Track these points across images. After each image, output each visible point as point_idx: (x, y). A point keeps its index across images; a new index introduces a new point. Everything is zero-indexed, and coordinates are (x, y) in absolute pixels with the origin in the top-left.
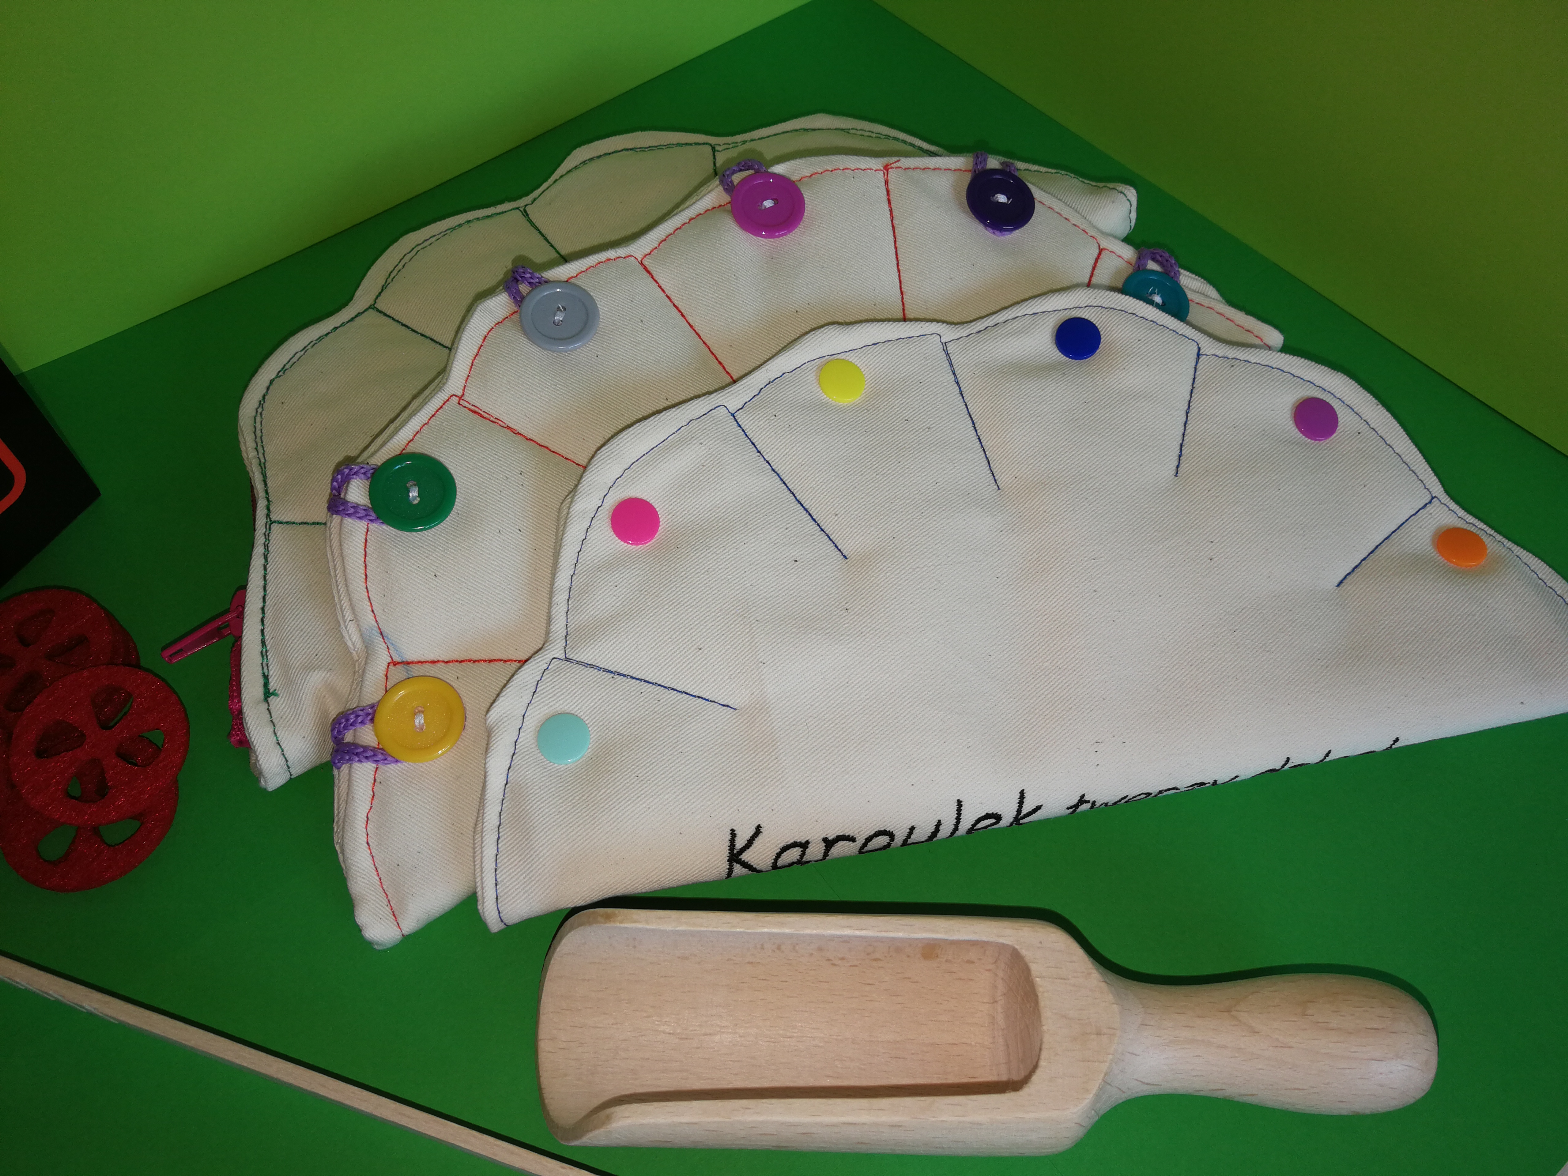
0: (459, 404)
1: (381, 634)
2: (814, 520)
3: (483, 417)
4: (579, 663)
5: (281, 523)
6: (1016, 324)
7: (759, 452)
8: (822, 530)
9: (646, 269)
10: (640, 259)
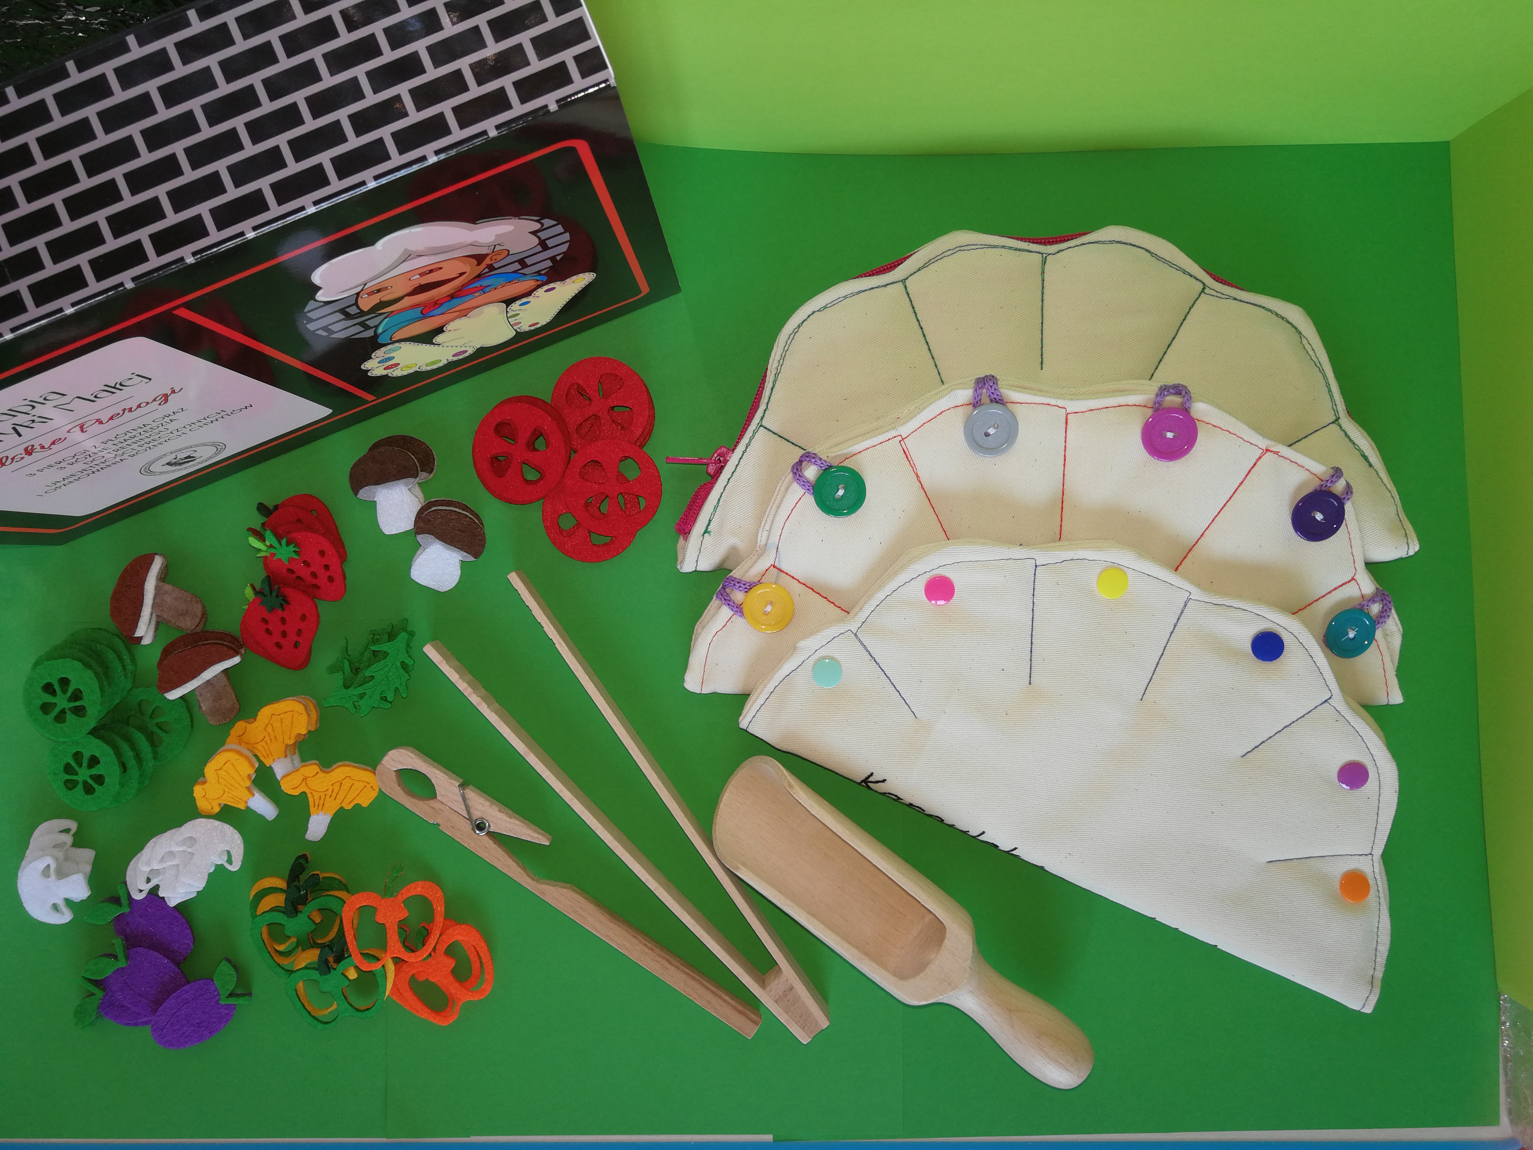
0: (900, 441)
1: (777, 549)
2: (1031, 652)
3: (908, 459)
4: (860, 641)
5: (765, 428)
6: (1241, 614)
7: (1033, 595)
8: (1031, 660)
9: (1067, 420)
10: (1068, 412)
